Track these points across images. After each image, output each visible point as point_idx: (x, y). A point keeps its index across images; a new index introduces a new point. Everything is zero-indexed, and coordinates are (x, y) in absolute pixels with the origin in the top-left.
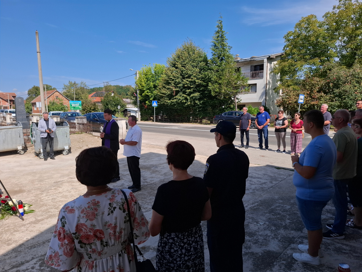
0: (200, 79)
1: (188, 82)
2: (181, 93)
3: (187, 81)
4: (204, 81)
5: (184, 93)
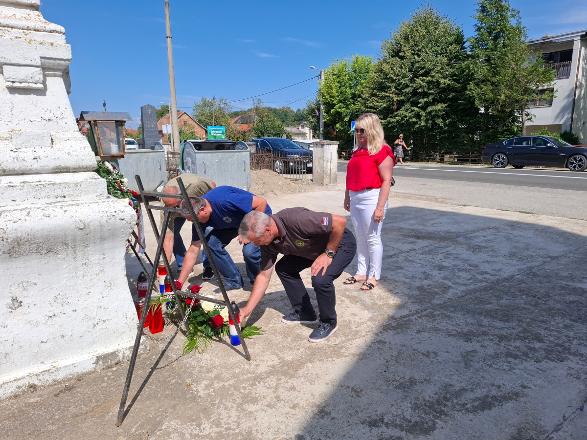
0: (449, 78)
1: (424, 84)
2: (408, 106)
3: (423, 81)
4: (457, 81)
5: (415, 104)
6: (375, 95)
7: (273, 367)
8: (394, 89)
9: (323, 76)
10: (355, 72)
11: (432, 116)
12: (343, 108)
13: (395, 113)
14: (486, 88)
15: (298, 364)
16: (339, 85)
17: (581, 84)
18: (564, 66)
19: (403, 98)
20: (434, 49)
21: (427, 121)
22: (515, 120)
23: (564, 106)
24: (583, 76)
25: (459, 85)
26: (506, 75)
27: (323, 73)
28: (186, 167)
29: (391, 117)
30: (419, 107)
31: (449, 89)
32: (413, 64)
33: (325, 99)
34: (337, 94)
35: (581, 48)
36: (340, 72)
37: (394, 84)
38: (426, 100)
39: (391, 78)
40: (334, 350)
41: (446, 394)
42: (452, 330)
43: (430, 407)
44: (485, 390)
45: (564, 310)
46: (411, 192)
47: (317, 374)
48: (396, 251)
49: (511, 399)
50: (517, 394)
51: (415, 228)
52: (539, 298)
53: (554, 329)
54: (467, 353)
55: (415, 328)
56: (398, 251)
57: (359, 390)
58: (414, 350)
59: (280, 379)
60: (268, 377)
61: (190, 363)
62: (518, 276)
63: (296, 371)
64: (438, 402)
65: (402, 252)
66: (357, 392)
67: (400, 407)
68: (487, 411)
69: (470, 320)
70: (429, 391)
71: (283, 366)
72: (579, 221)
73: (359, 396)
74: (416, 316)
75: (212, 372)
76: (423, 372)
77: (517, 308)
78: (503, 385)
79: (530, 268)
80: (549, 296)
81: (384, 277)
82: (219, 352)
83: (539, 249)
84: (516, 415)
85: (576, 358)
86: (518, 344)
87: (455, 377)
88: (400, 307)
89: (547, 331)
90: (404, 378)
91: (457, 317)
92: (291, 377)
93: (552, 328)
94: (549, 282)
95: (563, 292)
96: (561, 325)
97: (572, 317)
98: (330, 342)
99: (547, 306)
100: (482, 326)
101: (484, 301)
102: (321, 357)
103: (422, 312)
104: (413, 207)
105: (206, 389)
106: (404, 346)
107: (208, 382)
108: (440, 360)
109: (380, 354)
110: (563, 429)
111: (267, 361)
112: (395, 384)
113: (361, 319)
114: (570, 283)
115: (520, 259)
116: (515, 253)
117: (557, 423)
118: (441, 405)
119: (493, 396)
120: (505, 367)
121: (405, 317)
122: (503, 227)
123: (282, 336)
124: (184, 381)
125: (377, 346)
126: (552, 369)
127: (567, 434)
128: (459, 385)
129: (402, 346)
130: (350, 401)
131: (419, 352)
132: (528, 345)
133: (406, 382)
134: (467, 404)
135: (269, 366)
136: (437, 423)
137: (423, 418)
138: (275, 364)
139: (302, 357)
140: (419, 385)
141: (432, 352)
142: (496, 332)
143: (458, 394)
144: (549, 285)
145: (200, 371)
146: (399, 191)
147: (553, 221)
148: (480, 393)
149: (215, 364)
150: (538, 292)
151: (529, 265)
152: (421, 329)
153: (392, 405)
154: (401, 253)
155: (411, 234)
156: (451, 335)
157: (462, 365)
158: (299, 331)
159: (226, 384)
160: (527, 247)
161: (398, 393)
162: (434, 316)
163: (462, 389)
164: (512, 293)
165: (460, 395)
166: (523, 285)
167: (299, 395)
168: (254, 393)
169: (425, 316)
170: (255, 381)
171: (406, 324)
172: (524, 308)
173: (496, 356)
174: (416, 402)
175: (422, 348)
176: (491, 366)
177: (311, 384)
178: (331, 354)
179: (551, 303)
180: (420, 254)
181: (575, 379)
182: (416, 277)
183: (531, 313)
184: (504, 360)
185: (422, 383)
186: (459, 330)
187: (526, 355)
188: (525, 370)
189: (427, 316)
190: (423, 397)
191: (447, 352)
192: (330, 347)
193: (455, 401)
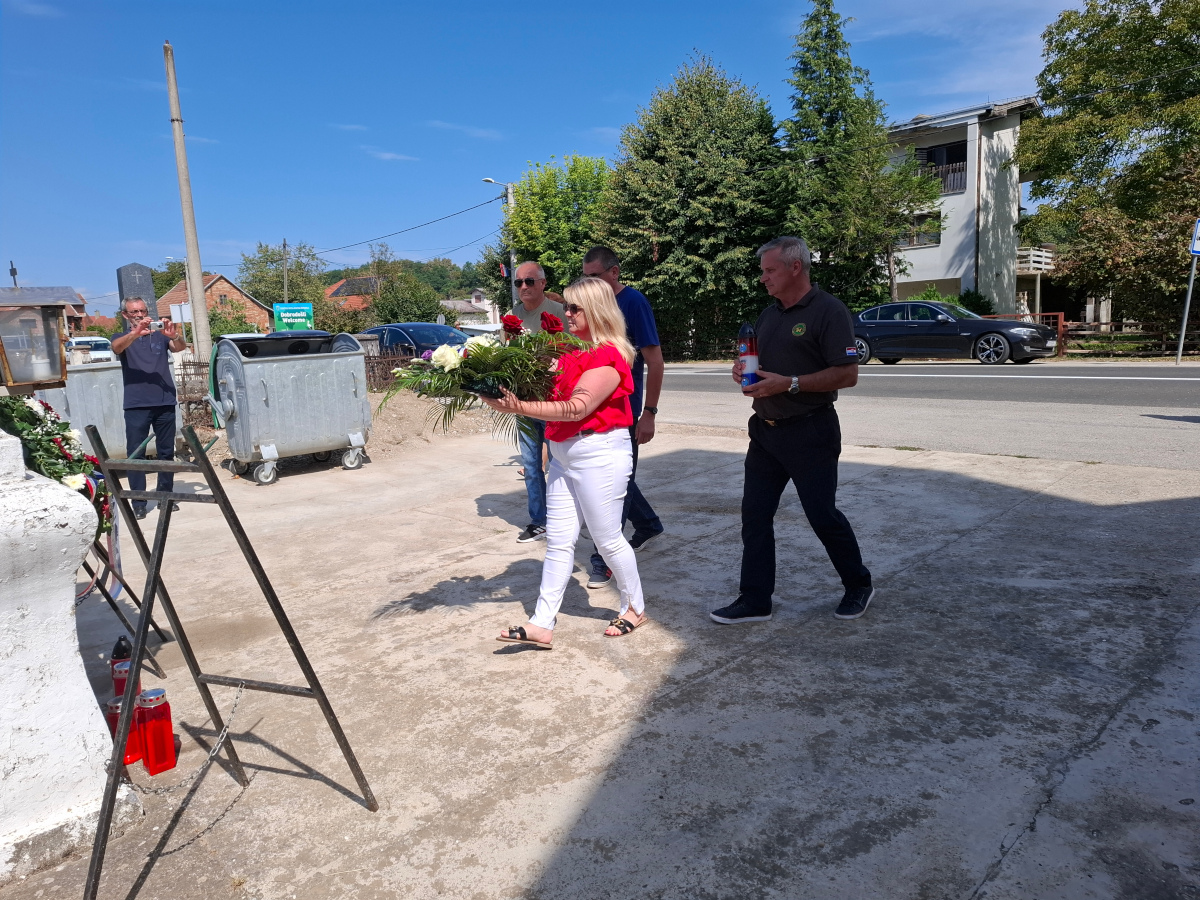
0: (753, 198)
1: (706, 210)
2: (679, 252)
4: (766, 203)
6: (615, 233)
7: (428, 818)
8: (650, 222)
9: (510, 196)
10: (574, 189)
11: (727, 272)
12: (556, 259)
13: (657, 268)
14: (822, 215)
15: (483, 805)
16: (545, 214)
17: (987, 203)
18: (954, 171)
19: (668, 238)
20: (721, 142)
21: (717, 281)
22: (876, 273)
23: (962, 244)
24: (988, 188)
25: (771, 211)
26: (853, 191)
27: (510, 191)
28: (223, 395)
29: (649, 276)
30: (700, 255)
31: (752, 219)
32: (682, 172)
33: (519, 242)
34: (541, 233)
35: (980, 138)
36: (544, 187)
37: (650, 212)
38: (712, 240)
39: (643, 200)
40: (557, 765)
41: (782, 830)
42: (787, 695)
43: (752, 862)
44: (856, 812)
45: (989, 634)
46: (698, 420)
47: (522, 823)
48: (673, 542)
49: (904, 824)
50: (914, 813)
51: (707, 491)
52: (942, 614)
53: (973, 672)
54: (818, 738)
55: (716, 697)
56: (676, 541)
57: (610, 845)
58: (716, 744)
59: (444, 843)
60: (417, 843)
61: (241, 833)
62: (903, 574)
63: (477, 820)
64: (768, 850)
65: (684, 543)
66: (605, 849)
67: (694, 869)
68: (861, 856)
69: (818, 670)
70: (750, 827)
71: (449, 813)
72: (1003, 459)
73: (610, 859)
74: (716, 673)
75: (290, 846)
76: (736, 789)
77: (904, 637)
78: (889, 796)
79: (923, 556)
80: (961, 608)
81: (653, 598)
82: (306, 799)
83: (937, 518)
84: (915, 855)
85: (1016, 725)
86: (910, 710)
87: (798, 793)
88: (683, 657)
89: (961, 678)
90: (699, 807)
91: (795, 667)
92: (468, 835)
93: (969, 671)
94: (958, 581)
95: (984, 597)
96: (985, 664)
97: (1004, 645)
98: (547, 749)
99: (958, 629)
100: (842, 680)
101: (843, 629)
102: (531, 783)
103: (728, 662)
104: (701, 451)
105: (277, 888)
106: (695, 738)
107: (282, 871)
108: (768, 759)
109: (650, 761)
110: (1002, 874)
111: (415, 807)
112: (683, 821)
113: (608, 690)
114: (996, 580)
115: (903, 540)
116: (893, 528)
117: (990, 861)
118: (773, 854)
119: (871, 822)
120: (891, 761)
121: (695, 676)
122: (867, 479)
123: (446, 747)
124: (226, 875)
125: (644, 744)
126: (975, 754)
127: (1010, 882)
128: (806, 808)
129: (692, 738)
130: (593, 871)
131: (726, 748)
132: (929, 709)
133: (703, 815)
134: (822, 847)
135: (417, 819)
136: (767, 894)
137: (740, 887)
138: (431, 812)
139: (489, 790)
140: (729, 818)
141: (751, 745)
142: (870, 689)
143: (804, 828)
144: (959, 587)
145: (264, 849)
146: (674, 420)
147: (957, 462)
148: (846, 819)
149: (297, 827)
150: (940, 602)
151: (920, 550)
152: (728, 700)
153: (678, 867)
154: (683, 545)
155: (699, 505)
156: (785, 705)
157: (810, 765)
158: (482, 732)
159: (324, 870)
160: (914, 515)
161: (688, 840)
162: (750, 670)
163: (812, 816)
164: (894, 607)
165: (809, 828)
166: (913, 591)
167: (484, 874)
168: (386, 884)
169: (734, 670)
170: (387, 856)
171: (698, 691)
172: (917, 637)
173: (872, 739)
174: (724, 855)
175: (731, 738)
176: (863, 761)
177: (511, 846)
178: (550, 773)
179: (964, 621)
180: (720, 543)
181: (1017, 769)
182: (714, 592)
183: (930, 645)
184: (887, 746)
185: (735, 812)
186: (800, 694)
187: (926, 730)
188: (926, 760)
189: (738, 670)
190: (738, 843)
191: (780, 741)
192: (547, 759)
193: (800, 842)
